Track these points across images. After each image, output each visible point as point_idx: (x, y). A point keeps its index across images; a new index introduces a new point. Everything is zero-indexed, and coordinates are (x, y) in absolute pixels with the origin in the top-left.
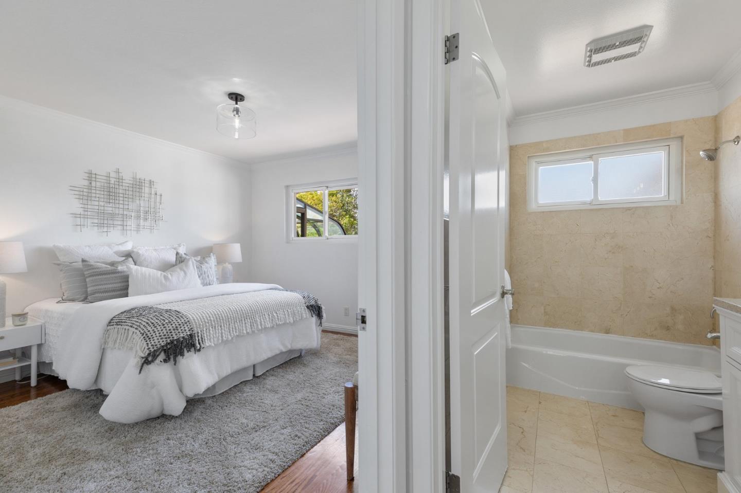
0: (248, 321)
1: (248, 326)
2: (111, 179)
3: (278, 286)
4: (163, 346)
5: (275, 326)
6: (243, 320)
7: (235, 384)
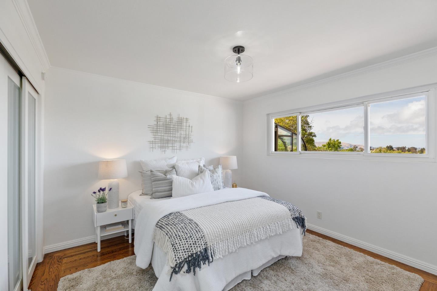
0: (247, 234)
1: (248, 238)
2: (167, 119)
3: (266, 194)
4: (186, 259)
5: (268, 238)
6: (244, 233)
7: (238, 282)
